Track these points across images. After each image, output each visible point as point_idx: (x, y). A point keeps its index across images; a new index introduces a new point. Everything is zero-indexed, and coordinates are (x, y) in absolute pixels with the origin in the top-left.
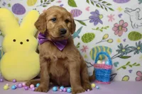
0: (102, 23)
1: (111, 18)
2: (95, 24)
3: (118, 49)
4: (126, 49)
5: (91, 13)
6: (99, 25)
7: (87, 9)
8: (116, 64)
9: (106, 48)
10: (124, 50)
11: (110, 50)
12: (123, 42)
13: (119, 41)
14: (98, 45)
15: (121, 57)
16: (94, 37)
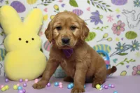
0: (102, 23)
1: (110, 18)
2: (96, 24)
3: (116, 46)
4: (124, 47)
5: (92, 13)
6: (99, 25)
7: (88, 9)
8: (115, 61)
9: (106, 46)
10: (122, 48)
11: (110, 48)
12: (120, 41)
13: (117, 39)
14: (99, 43)
15: (120, 54)
16: (95, 35)
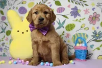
0: (80, 16)
1: (86, 11)
2: (75, 17)
3: (93, 34)
4: (99, 35)
5: (72, 9)
6: (78, 17)
7: (69, 6)
8: (92, 46)
9: (84, 34)
10: (97, 35)
11: (87, 36)
12: (96, 29)
13: (93, 28)
14: (78, 32)
15: (96, 41)
16: (74, 26)
